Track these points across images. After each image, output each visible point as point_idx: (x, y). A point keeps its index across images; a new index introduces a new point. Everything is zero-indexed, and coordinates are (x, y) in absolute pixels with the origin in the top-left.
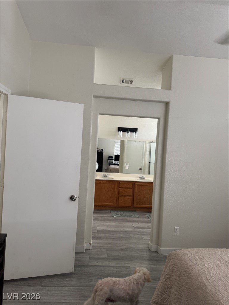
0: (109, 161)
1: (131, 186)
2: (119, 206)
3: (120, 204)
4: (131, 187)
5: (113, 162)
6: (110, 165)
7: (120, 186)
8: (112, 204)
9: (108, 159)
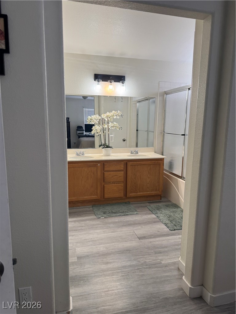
0: (78, 132)
1: (122, 167)
2: (105, 199)
3: (107, 196)
4: (123, 169)
5: (83, 134)
6: (79, 137)
7: (105, 169)
8: (94, 197)
9: (77, 130)
